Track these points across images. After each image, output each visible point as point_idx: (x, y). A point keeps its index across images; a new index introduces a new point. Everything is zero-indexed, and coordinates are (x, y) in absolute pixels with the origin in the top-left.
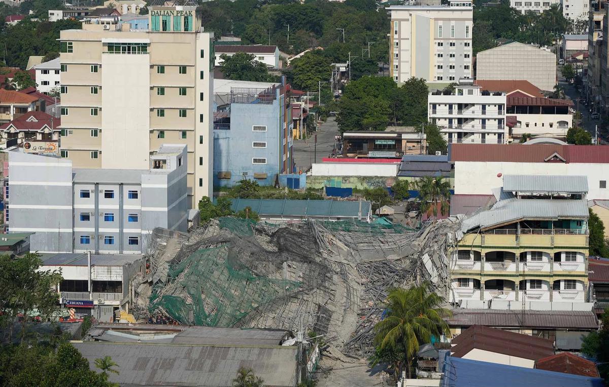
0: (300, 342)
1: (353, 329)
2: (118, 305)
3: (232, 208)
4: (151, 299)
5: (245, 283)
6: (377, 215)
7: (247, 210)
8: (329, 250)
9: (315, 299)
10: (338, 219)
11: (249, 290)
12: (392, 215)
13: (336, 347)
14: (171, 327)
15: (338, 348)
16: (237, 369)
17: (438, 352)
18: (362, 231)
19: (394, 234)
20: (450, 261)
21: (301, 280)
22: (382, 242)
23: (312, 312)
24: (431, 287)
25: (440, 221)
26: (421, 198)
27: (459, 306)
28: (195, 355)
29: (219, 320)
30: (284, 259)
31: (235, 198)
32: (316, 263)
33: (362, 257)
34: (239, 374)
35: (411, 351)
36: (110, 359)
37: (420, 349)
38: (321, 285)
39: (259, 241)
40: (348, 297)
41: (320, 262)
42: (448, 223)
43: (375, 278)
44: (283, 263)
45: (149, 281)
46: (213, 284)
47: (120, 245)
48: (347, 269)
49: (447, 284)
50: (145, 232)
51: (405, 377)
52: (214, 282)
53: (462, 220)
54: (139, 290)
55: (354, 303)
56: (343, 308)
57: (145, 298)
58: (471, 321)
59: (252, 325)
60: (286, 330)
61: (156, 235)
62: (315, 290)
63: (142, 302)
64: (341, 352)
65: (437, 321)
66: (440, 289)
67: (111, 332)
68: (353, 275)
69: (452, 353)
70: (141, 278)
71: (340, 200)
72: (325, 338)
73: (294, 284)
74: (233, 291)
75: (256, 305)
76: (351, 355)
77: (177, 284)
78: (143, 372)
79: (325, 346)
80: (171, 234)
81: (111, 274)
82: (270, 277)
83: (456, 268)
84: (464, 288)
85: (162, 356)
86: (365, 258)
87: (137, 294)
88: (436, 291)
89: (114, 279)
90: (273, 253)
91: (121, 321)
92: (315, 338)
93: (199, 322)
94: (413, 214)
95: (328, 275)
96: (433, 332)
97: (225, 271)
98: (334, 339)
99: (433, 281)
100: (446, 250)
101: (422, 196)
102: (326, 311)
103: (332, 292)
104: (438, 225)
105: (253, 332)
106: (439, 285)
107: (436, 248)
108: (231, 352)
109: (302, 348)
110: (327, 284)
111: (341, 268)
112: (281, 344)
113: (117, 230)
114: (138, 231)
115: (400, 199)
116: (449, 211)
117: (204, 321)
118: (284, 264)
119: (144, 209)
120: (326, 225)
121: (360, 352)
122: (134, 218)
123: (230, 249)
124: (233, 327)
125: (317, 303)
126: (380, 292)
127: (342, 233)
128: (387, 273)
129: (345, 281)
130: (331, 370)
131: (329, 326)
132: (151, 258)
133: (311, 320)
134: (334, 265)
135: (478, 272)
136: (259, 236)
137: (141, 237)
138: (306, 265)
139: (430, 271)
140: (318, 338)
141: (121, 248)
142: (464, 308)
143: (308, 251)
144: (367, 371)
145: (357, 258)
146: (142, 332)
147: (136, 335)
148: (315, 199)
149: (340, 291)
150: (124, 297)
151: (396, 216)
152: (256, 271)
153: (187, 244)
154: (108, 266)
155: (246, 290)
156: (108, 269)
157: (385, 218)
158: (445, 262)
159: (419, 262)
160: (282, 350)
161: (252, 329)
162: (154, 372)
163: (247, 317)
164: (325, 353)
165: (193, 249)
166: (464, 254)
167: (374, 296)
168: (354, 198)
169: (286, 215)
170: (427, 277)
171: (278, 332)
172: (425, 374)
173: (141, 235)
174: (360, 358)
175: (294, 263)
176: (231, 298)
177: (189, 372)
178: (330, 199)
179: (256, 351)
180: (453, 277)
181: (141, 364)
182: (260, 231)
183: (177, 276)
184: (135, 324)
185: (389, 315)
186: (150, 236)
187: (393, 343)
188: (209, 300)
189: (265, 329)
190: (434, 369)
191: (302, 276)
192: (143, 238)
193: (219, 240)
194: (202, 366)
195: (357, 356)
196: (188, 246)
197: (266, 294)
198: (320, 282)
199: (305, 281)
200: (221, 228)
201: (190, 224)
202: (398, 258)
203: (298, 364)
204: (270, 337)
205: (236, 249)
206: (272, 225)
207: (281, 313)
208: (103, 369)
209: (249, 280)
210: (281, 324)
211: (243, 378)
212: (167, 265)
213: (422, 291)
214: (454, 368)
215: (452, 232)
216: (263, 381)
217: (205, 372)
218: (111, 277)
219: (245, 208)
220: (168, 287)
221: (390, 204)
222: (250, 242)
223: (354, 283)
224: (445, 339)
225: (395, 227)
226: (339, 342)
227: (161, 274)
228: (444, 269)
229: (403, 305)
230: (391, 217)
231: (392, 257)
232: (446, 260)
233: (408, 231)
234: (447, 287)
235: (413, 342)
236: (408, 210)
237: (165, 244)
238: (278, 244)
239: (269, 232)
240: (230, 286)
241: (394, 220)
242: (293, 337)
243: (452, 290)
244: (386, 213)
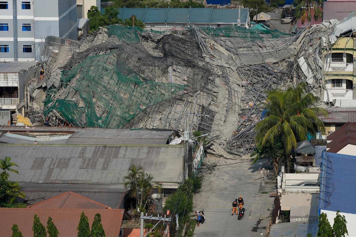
0: (187, 141)
1: (235, 128)
2: (15, 109)
3: (119, 16)
4: (46, 103)
5: (133, 87)
6: (255, 21)
7: (133, 18)
8: (211, 55)
9: (199, 101)
10: (219, 25)
11: (138, 93)
12: (269, 21)
13: (220, 145)
14: (66, 129)
15: (222, 146)
16: (128, 167)
17: (314, 148)
18: (242, 37)
19: (272, 39)
20: (324, 63)
21: (185, 83)
22: (261, 47)
23: (196, 113)
24: (307, 88)
25: (315, 26)
26: (295, 5)
27: (333, 105)
28: (89, 155)
29: (110, 122)
30: (169, 64)
31: (122, 7)
32: (199, 68)
33: (242, 61)
34: (130, 172)
35: (289, 148)
36: (10, 160)
37: (298, 146)
38: (204, 88)
39: (146, 48)
40: (230, 99)
41: (203, 66)
42: (322, 28)
43: (255, 80)
44: (169, 67)
45: (43, 86)
46: (103, 88)
47: (14, 54)
48: (228, 72)
49: (321, 85)
50: (38, 41)
51: (284, 172)
52: (104, 87)
53: (335, 25)
54: (34, 95)
55: (235, 104)
56: (225, 109)
57: (40, 103)
58: (344, 119)
59: (141, 126)
60: (172, 130)
61: (48, 43)
62: (199, 92)
63: (37, 106)
64: (224, 149)
65: (313, 120)
66: (315, 89)
67: (9, 134)
68: (234, 78)
69: (328, 149)
70: (35, 84)
71: (219, 8)
72: (209, 137)
73: (179, 87)
74: (122, 95)
75: (144, 107)
76: (233, 152)
77: (70, 88)
78: (40, 171)
79: (209, 144)
80: (63, 42)
81: (7, 81)
82: (157, 81)
83: (330, 70)
84: (338, 88)
85: (57, 156)
86: (245, 61)
87: (32, 99)
88: (312, 92)
89: (10, 85)
90: (159, 58)
91: (19, 124)
92: (200, 137)
93: (91, 124)
94: (288, 20)
95: (210, 78)
96: (309, 129)
97: (115, 76)
98: (217, 137)
99: (308, 82)
100: (320, 53)
101: (296, 3)
102: (210, 112)
103: (215, 94)
104: (312, 29)
105: (142, 132)
106: (314, 86)
107: (311, 51)
108: (122, 151)
109: (189, 147)
110: (209, 87)
111: (223, 71)
112: (168, 143)
113: (12, 39)
114: (31, 39)
115: (275, 6)
116: (322, 16)
117: (96, 122)
118: (169, 69)
119: (36, 19)
120: (208, 31)
121: (242, 150)
122: (27, 27)
123: (119, 56)
124: (122, 128)
125: (201, 104)
126: (259, 93)
127: (223, 38)
128: (265, 75)
129: (227, 83)
130: (215, 166)
131: (213, 126)
132: (45, 65)
133: (196, 120)
134: (216, 69)
135: (351, 73)
136: (145, 43)
137: (34, 45)
138: (189, 69)
139: (306, 73)
140: (203, 137)
141: (16, 56)
142: (338, 107)
143: (191, 56)
144: (250, 169)
145: (238, 61)
146: (38, 134)
147: (33, 137)
148: (196, 7)
149: (222, 93)
150: (20, 102)
151: (272, 22)
152: (143, 76)
153: (78, 51)
154: (4, 73)
155: (134, 93)
156: (5, 76)
157: (262, 24)
158: (320, 64)
159: (295, 65)
160: (170, 148)
161: (140, 129)
162: (51, 171)
163: (136, 118)
164: (209, 151)
165: (84, 56)
166: (337, 57)
167: (254, 97)
168: (232, 5)
169: (169, 22)
170: (303, 78)
171: (165, 132)
172: (303, 168)
173: (34, 43)
174: (241, 154)
175: (179, 67)
176: (121, 101)
177: (83, 170)
178: (211, 7)
179: (145, 150)
180: (327, 78)
181: (39, 163)
182: (146, 38)
183: (69, 81)
184: (31, 127)
185: (268, 115)
186: (43, 44)
187: (272, 141)
188: (100, 104)
189: (153, 129)
190: (311, 164)
191: (186, 79)
192: (36, 46)
193: (108, 47)
194: (96, 164)
195: (239, 154)
196: (79, 53)
197: (153, 96)
198: (203, 85)
199: (189, 84)
200: (109, 36)
201: (80, 33)
202: (276, 61)
203: (185, 161)
204: (157, 137)
205: (124, 56)
206: (158, 32)
207: (167, 113)
208: (4, 169)
209: (136, 84)
210: (168, 125)
211: (133, 175)
212: (59, 71)
213: (299, 91)
214: (330, 162)
215: (326, 36)
216: (152, 178)
217: (99, 170)
218: (7, 83)
219: (130, 16)
220: (61, 91)
221: (266, 11)
222: (137, 48)
223: (235, 85)
224: (320, 136)
225: (272, 32)
226: (222, 140)
227: (54, 80)
228: (319, 70)
229: (282, 106)
230: (267, 24)
231: (271, 60)
232: (320, 62)
233: (285, 36)
234: (322, 88)
235: (291, 140)
236: (284, 17)
237: (57, 51)
238: (164, 50)
239: (155, 38)
240: (120, 90)
241: (271, 25)
242: (179, 136)
243: (326, 90)
244: (263, 19)
